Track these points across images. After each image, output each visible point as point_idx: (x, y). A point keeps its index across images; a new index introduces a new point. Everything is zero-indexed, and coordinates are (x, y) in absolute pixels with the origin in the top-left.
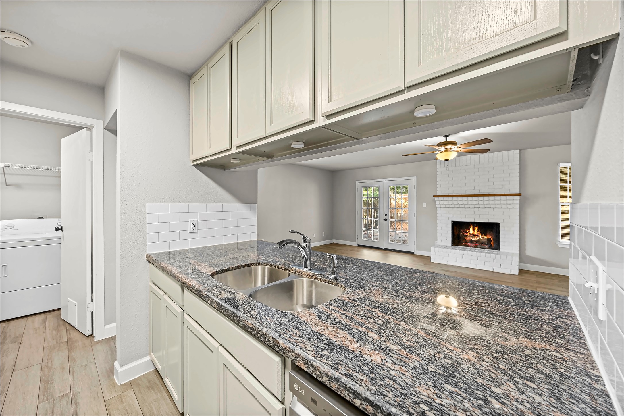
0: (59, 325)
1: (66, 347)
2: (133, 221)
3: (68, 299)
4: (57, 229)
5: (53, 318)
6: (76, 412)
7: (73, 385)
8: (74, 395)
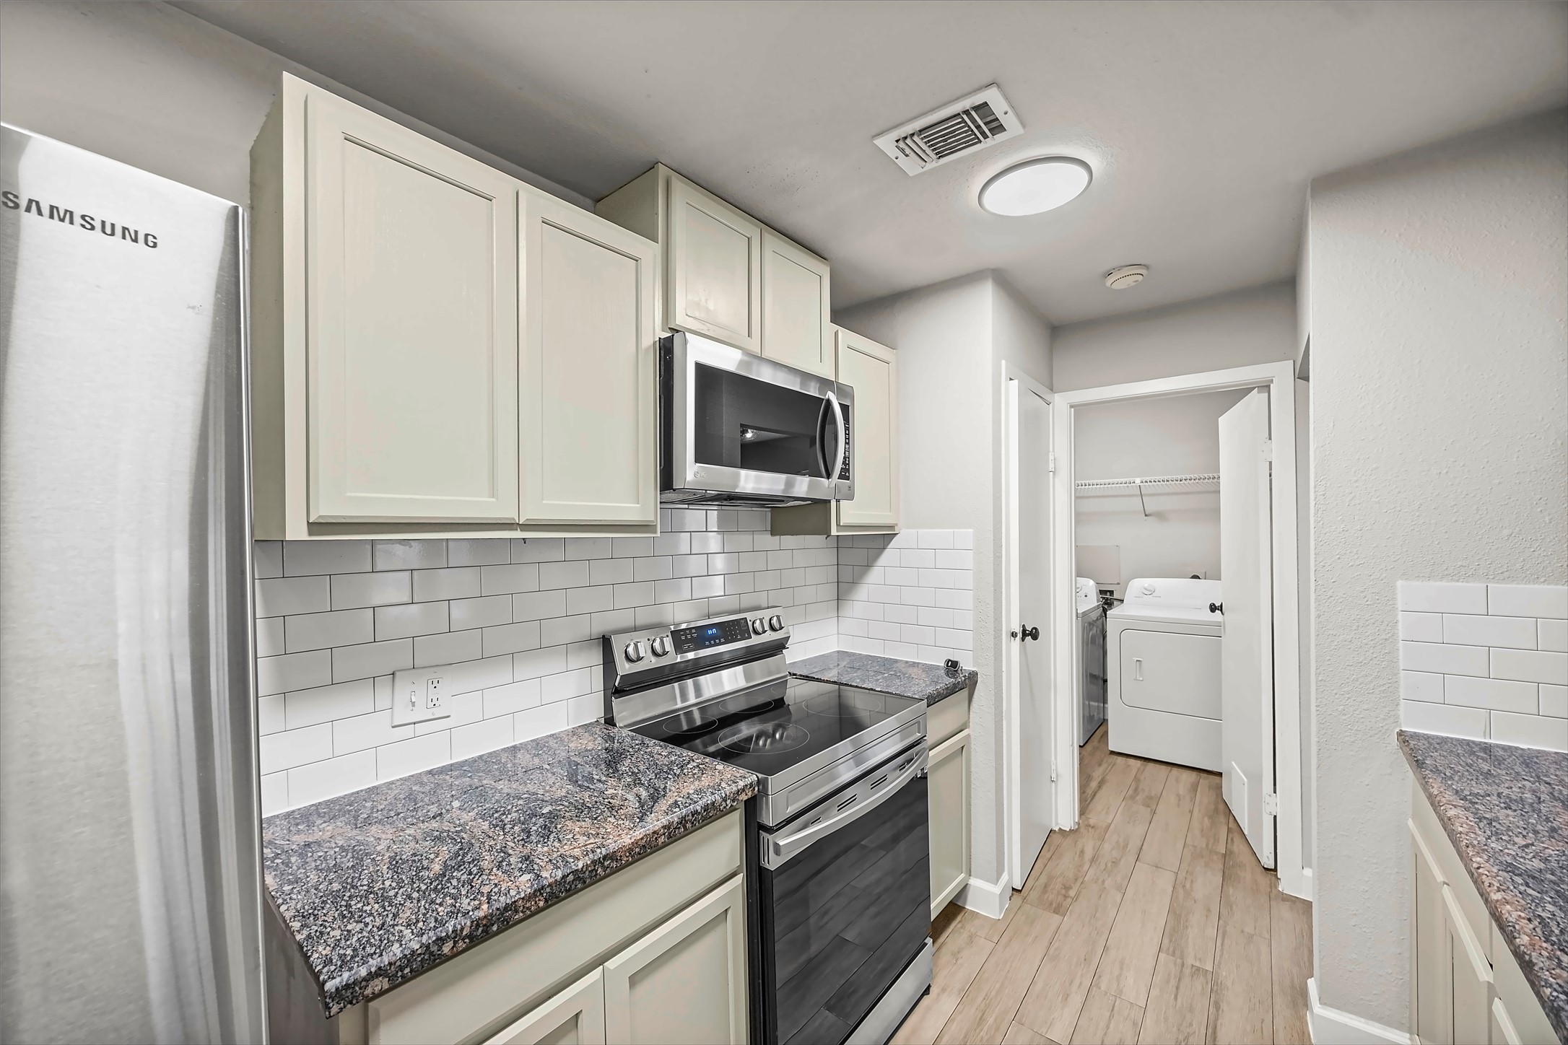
0: (1216, 810)
1: (1221, 866)
2: (1354, 628)
3: (1233, 763)
4: (1213, 608)
5: (1209, 788)
6: (1215, 1027)
7: (1220, 963)
8: (1217, 984)
